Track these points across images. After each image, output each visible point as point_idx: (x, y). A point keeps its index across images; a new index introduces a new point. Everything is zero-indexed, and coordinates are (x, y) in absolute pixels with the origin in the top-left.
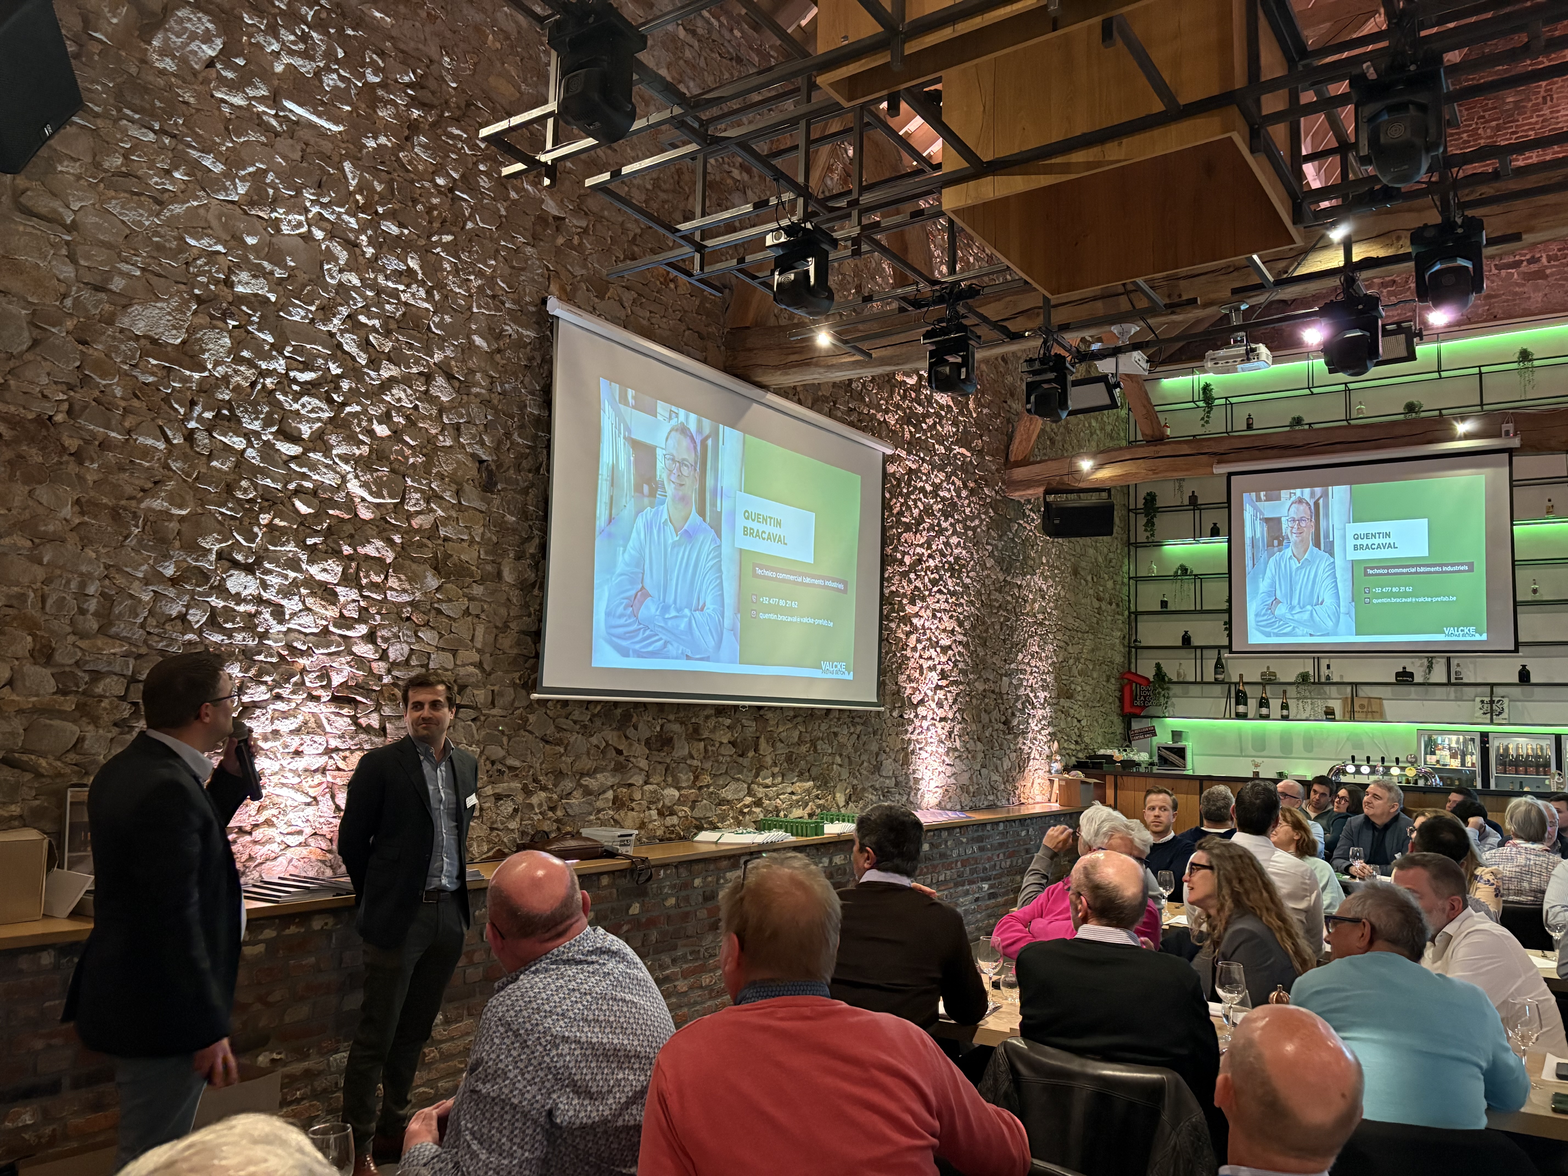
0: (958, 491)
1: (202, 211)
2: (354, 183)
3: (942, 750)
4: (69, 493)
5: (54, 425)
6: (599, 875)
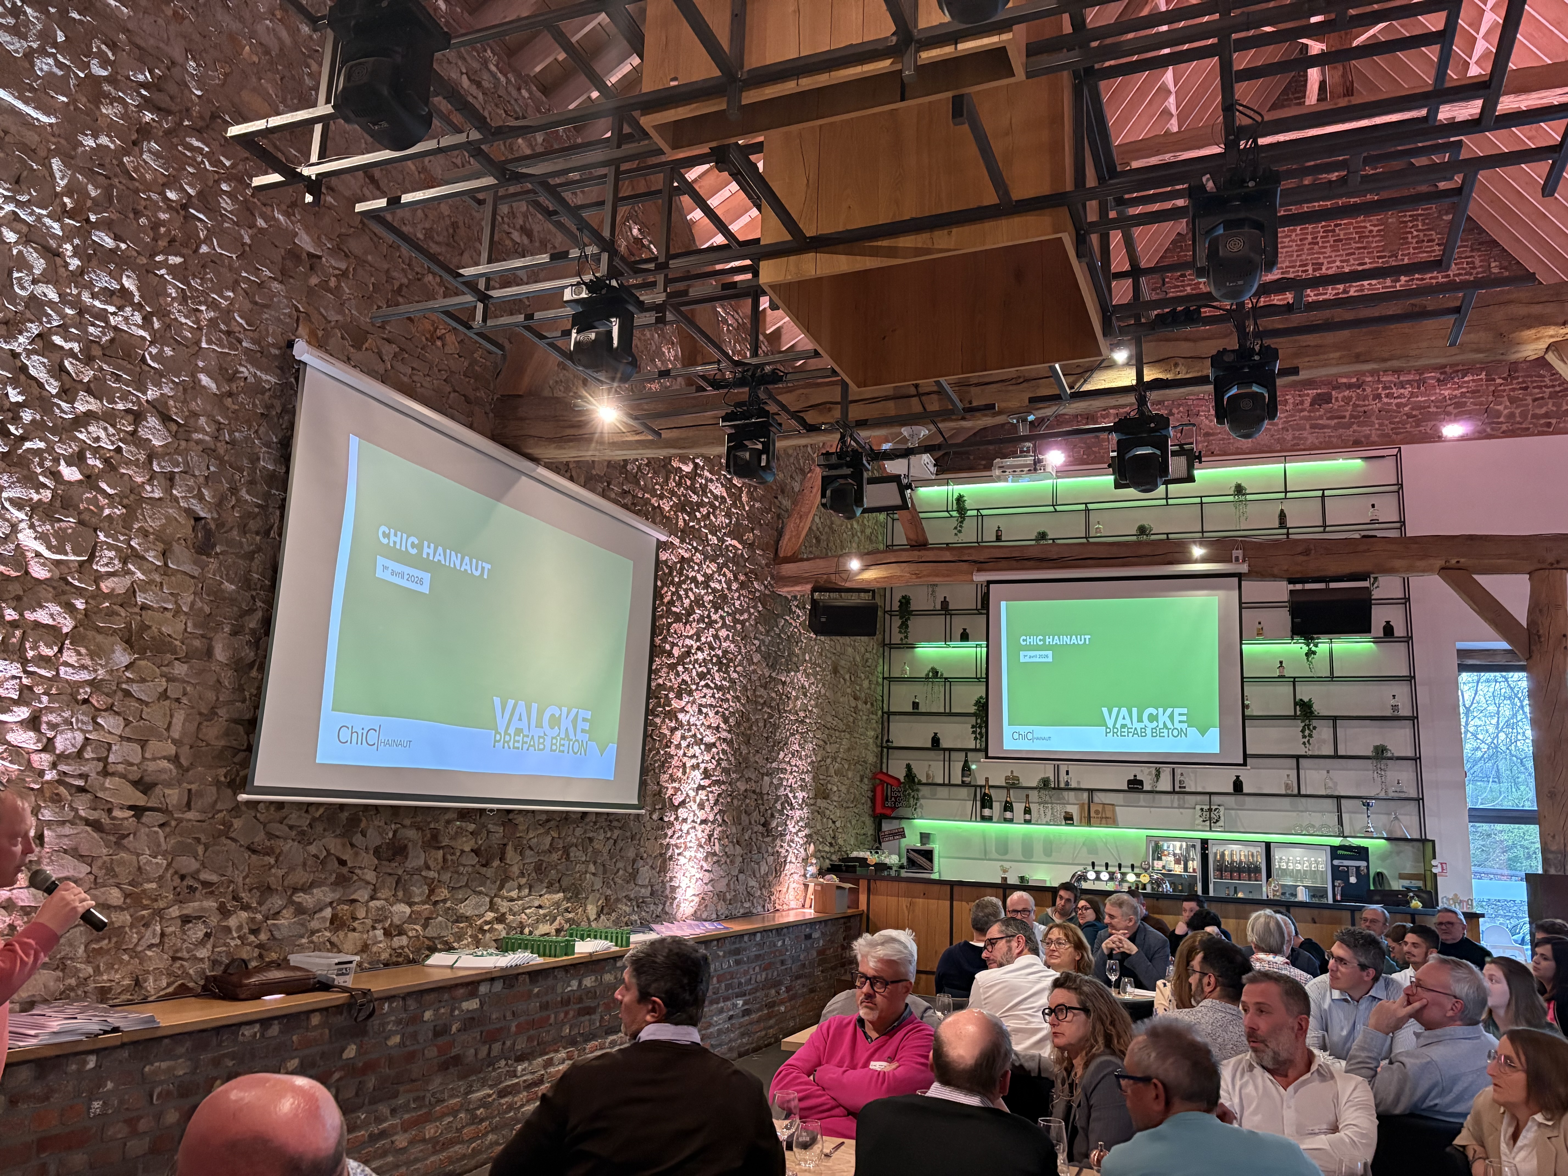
0: (729, 583)
2: (62, 183)
3: (701, 855)
6: (309, 1013)
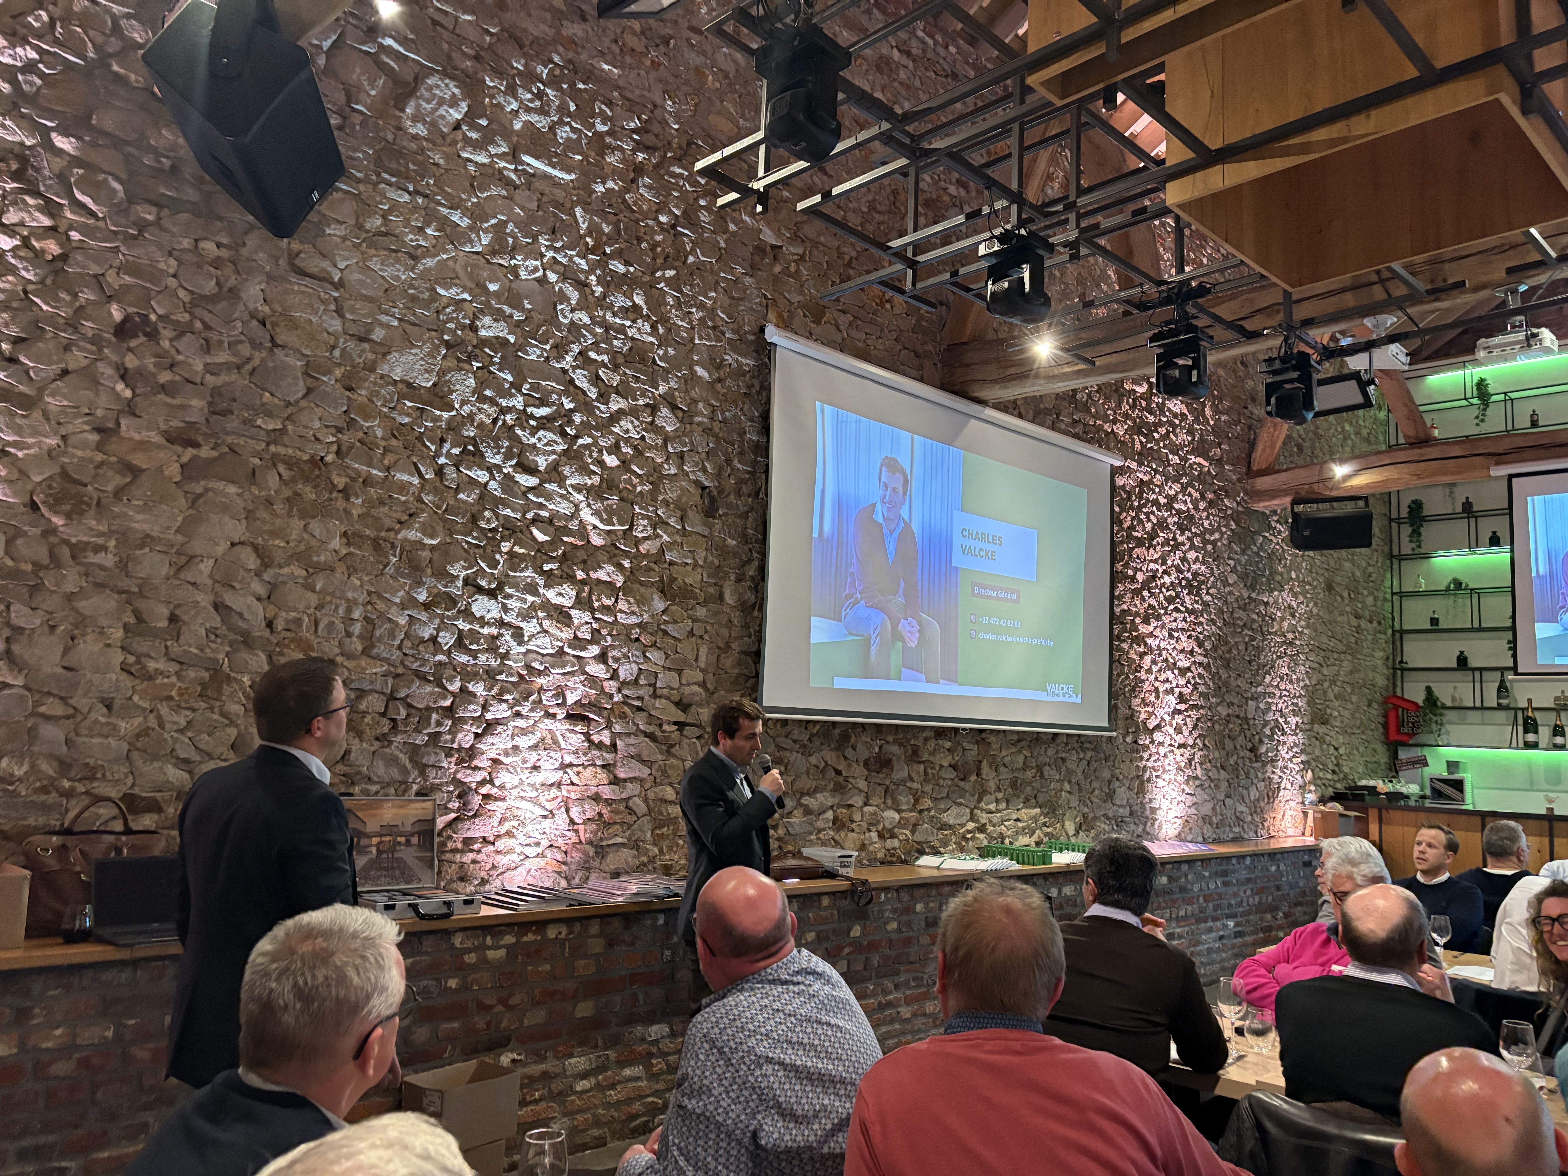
0: (1195, 503)
1: (451, 263)
2: (584, 226)
3: (1181, 778)
4: (337, 526)
5: (326, 465)
6: (820, 895)
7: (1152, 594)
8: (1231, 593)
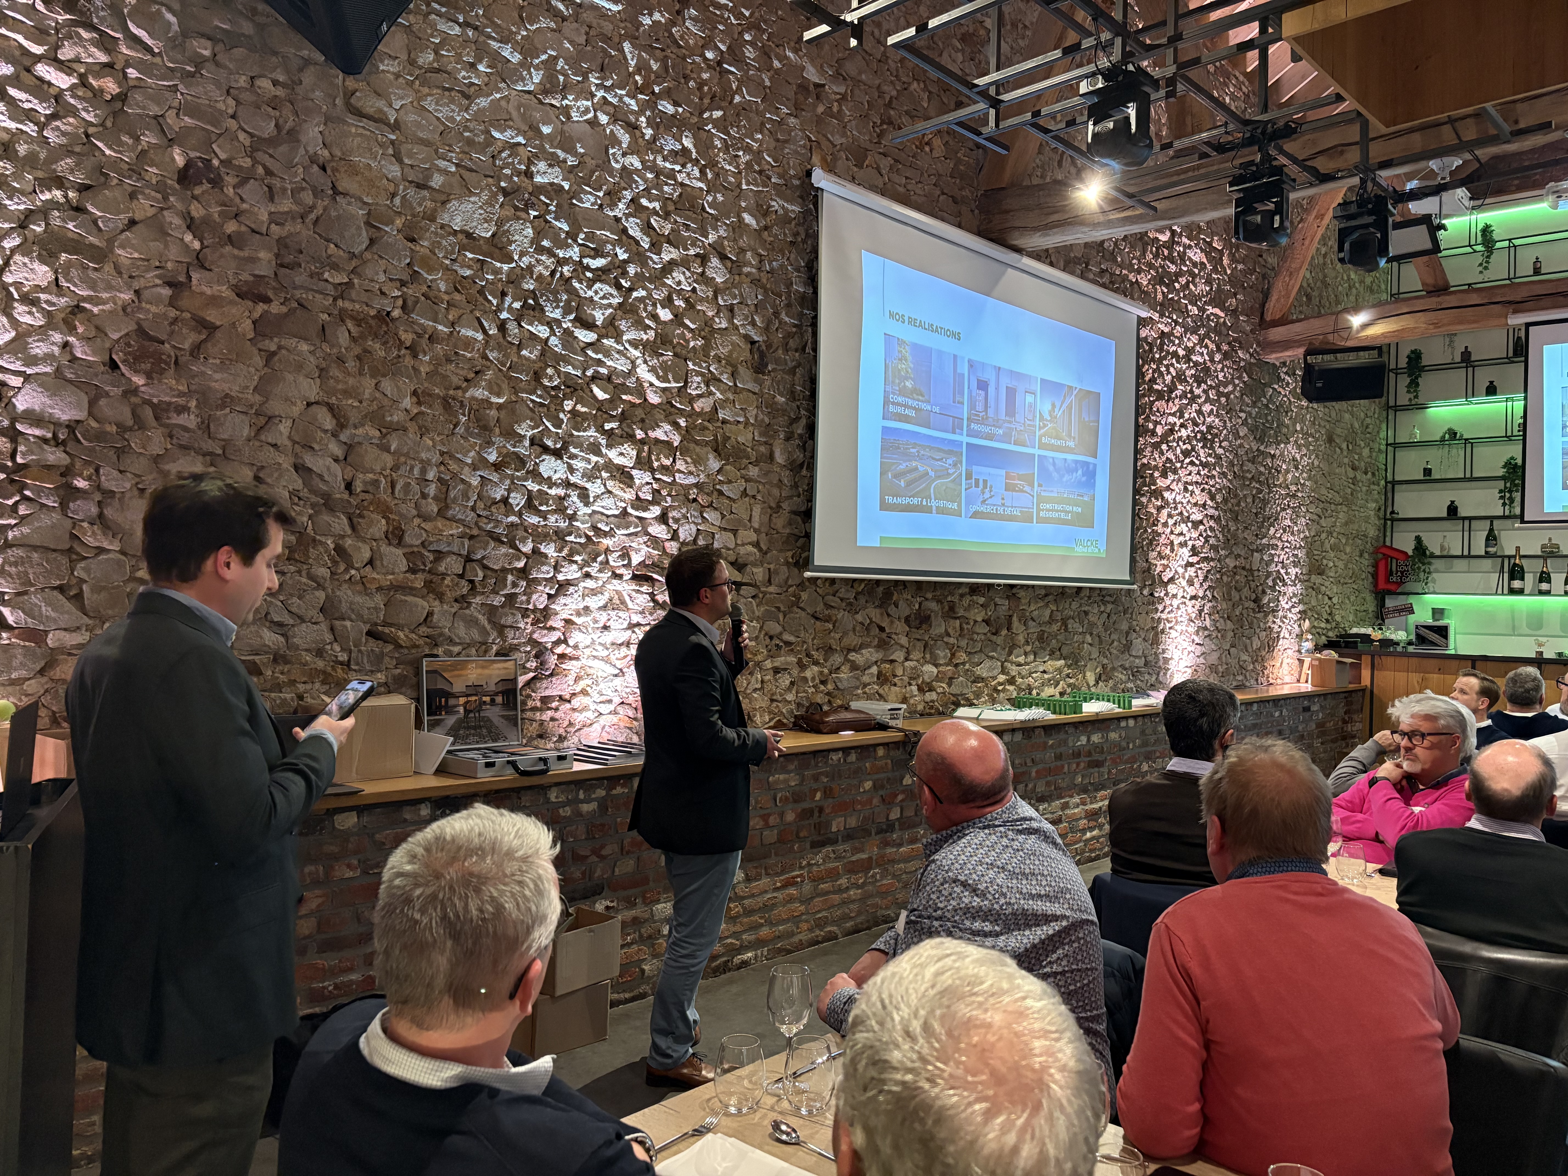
0: (1211, 355)
1: (503, 103)
2: (633, 63)
3: (1192, 629)
4: (408, 385)
5: (392, 320)
6: (875, 746)
7: (1170, 447)
8: (1241, 446)
